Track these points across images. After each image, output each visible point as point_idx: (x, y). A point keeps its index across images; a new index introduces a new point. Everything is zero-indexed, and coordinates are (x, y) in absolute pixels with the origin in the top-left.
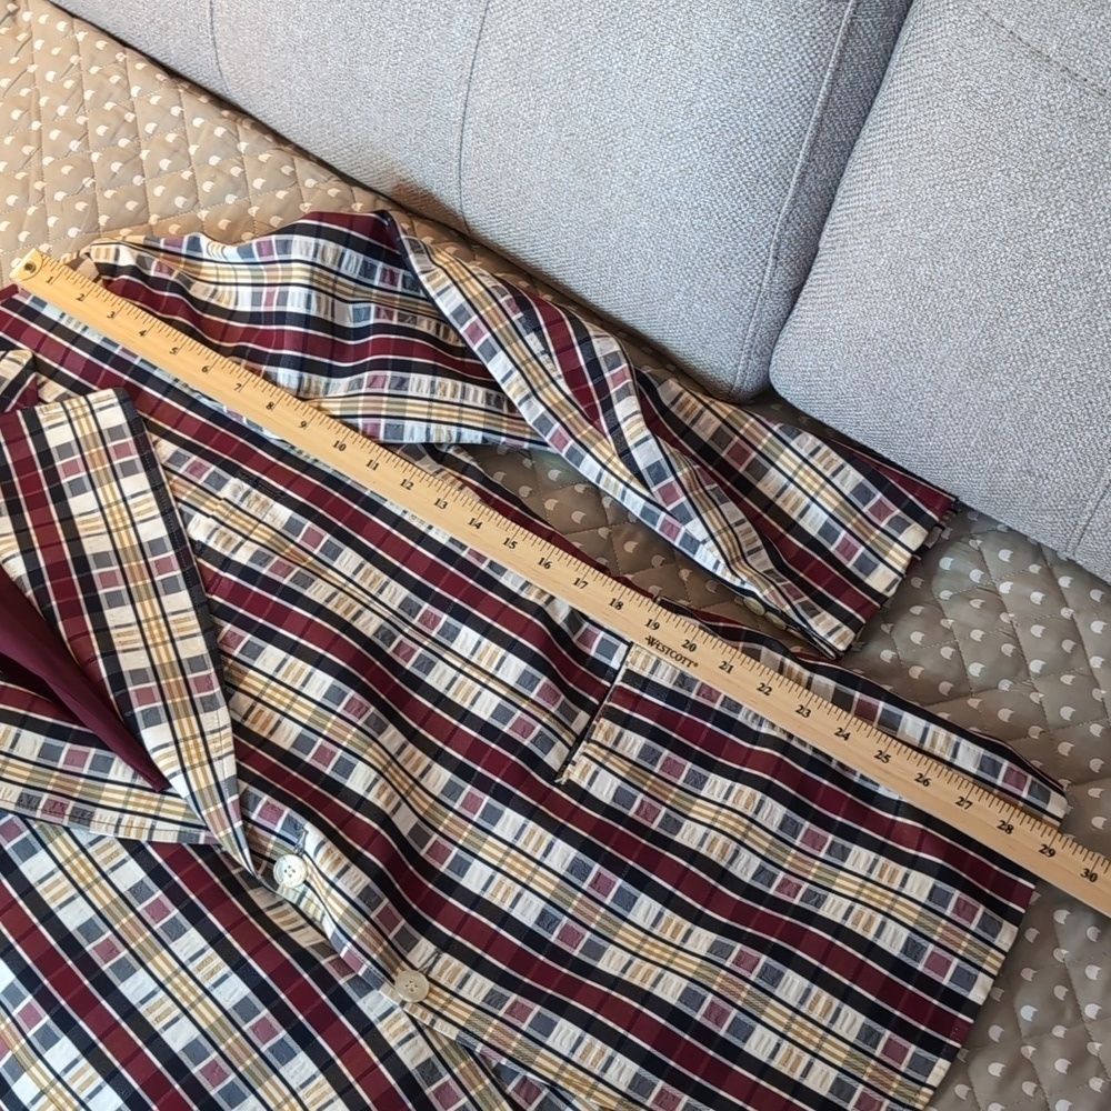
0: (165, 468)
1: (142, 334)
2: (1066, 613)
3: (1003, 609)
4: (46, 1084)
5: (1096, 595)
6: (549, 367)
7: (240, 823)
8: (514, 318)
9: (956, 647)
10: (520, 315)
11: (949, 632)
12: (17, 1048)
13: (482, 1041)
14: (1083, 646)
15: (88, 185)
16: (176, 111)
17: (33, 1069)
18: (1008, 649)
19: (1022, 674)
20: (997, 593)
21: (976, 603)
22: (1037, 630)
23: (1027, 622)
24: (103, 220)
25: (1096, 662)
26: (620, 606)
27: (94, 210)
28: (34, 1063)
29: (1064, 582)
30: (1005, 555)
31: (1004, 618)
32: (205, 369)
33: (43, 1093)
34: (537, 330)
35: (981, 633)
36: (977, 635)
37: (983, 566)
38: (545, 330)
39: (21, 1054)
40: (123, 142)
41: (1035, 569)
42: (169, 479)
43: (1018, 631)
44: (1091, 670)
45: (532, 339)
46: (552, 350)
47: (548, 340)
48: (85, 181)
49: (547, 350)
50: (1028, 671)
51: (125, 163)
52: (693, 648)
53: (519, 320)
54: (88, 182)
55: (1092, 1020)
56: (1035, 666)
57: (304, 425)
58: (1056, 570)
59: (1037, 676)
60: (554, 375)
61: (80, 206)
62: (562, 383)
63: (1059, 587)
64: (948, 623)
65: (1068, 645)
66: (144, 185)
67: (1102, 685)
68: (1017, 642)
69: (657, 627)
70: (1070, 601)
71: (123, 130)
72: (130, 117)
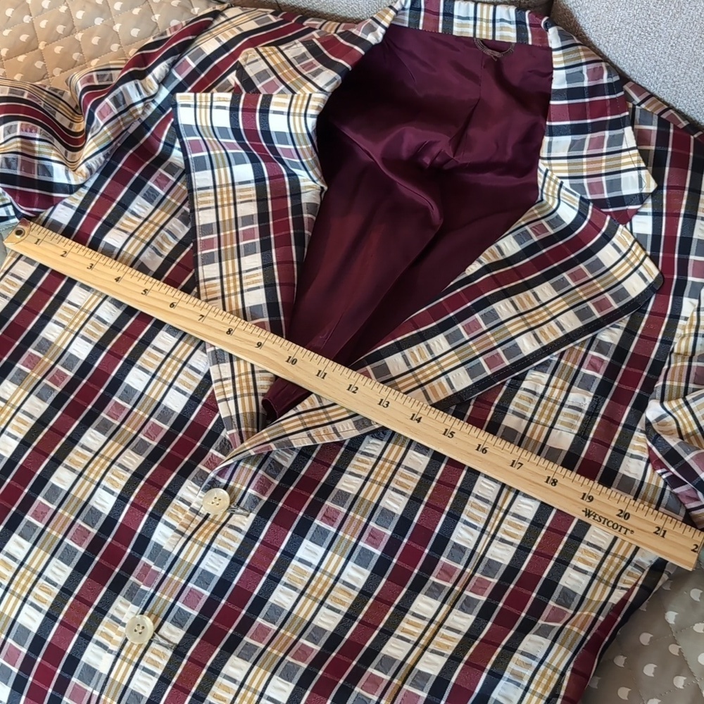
0: (593, 338)
1: (117, 280)
4: (13, 402)
7: (253, 454)
12: (34, 375)
13: (101, 694)
17: (22, 390)
28: (26, 390)
33: (6, 402)
39: (31, 379)
42: (582, 344)
52: (627, 516)
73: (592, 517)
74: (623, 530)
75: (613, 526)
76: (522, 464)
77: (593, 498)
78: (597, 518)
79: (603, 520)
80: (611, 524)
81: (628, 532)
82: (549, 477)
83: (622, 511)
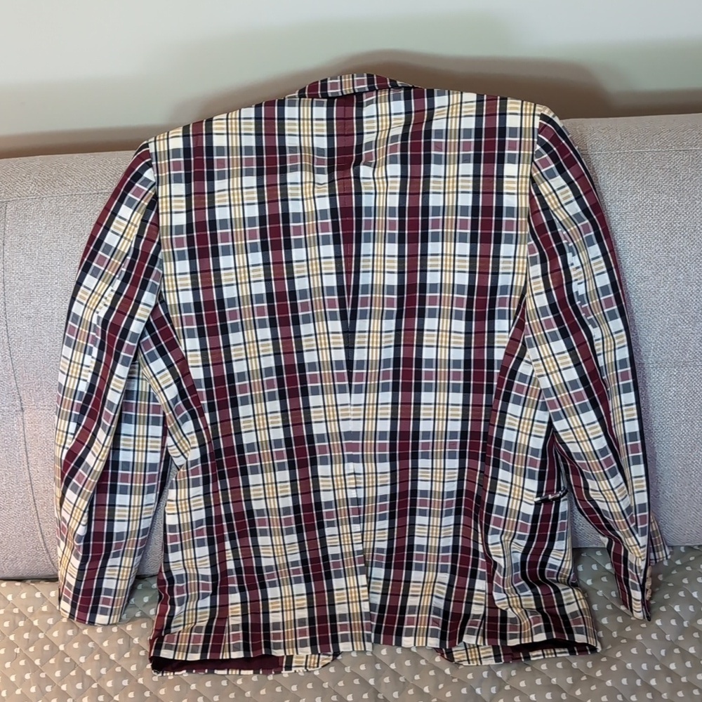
6: (68, 441)
8: (74, 412)
10: (78, 413)
15: (18, 652)
16: (38, 595)
24: (37, 662)
27: (30, 661)
34: (79, 424)
38: (81, 428)
40: (21, 624)
45: (73, 425)
46: (76, 437)
47: (78, 432)
48: (15, 650)
49: (74, 435)
51: (29, 632)
53: (75, 415)
54: (17, 650)
60: (67, 446)
61: (22, 663)
62: (66, 451)
66: (45, 636)
71: (17, 618)
72: (16, 611)
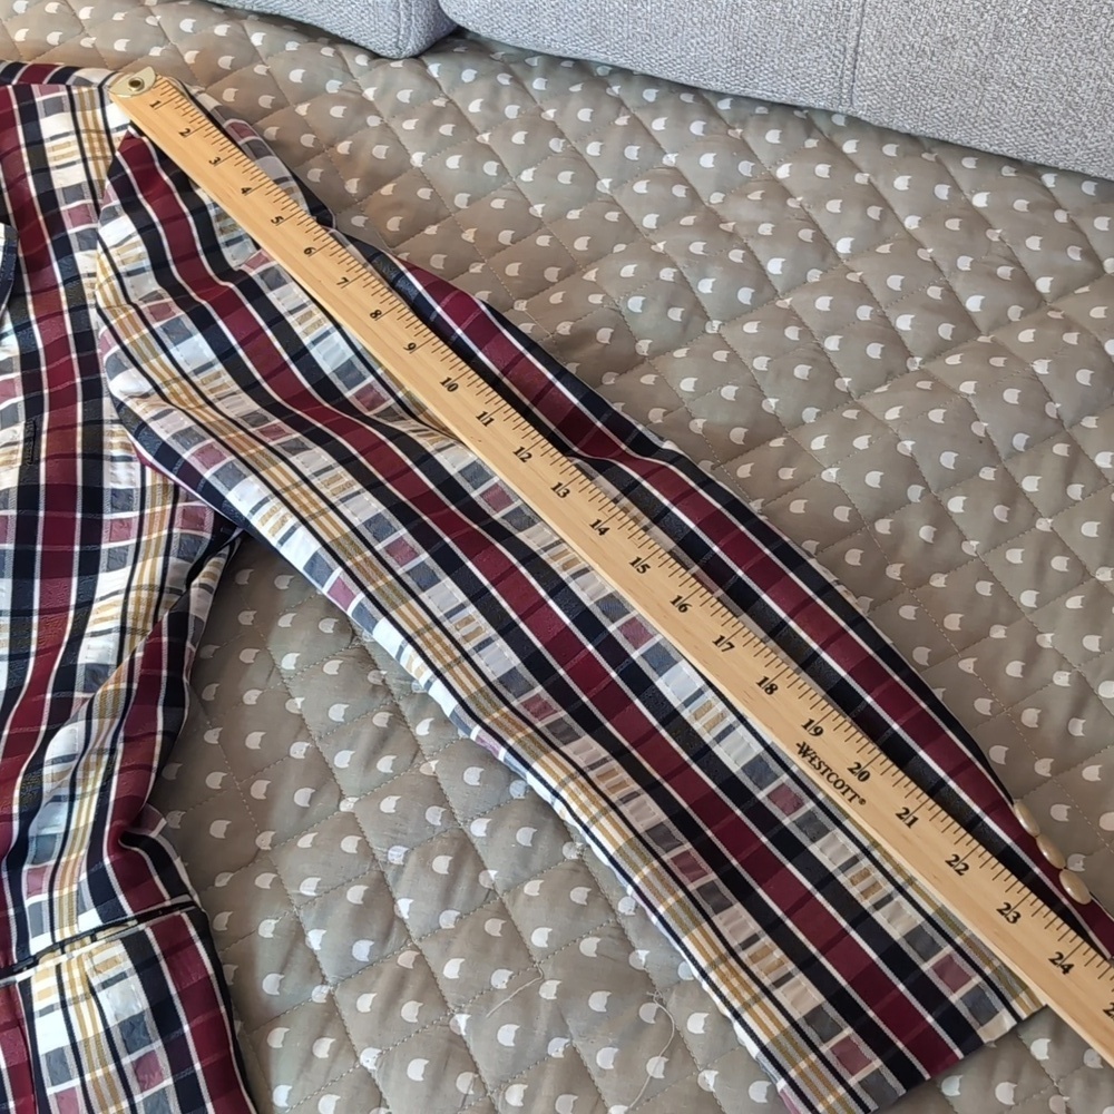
1: (245, 191)
2: (861, 179)
3: (787, 194)
5: (890, 150)
9: (745, 247)
11: (731, 235)
14: (892, 210)
18: (806, 234)
19: (830, 259)
20: (775, 180)
21: (756, 196)
22: (834, 206)
23: (820, 200)
25: (911, 223)
26: (772, 689)
29: (849, 147)
30: (773, 136)
31: (791, 203)
32: (308, 251)
35: (770, 226)
36: (766, 229)
37: (751, 156)
41: (811, 143)
43: (812, 212)
44: (908, 232)
50: (836, 255)
52: (864, 776)
55: (1032, 610)
56: (843, 246)
57: (411, 347)
58: (836, 138)
59: (850, 257)
63: (844, 154)
64: (729, 227)
65: (874, 212)
67: (926, 243)
68: (814, 225)
69: (818, 732)
70: (862, 164)
73: (809, 758)
74: (850, 794)
75: (835, 783)
76: (732, 646)
77: (821, 732)
78: (816, 762)
79: (823, 768)
80: (833, 778)
81: (856, 800)
82: (766, 679)
83: (859, 766)
